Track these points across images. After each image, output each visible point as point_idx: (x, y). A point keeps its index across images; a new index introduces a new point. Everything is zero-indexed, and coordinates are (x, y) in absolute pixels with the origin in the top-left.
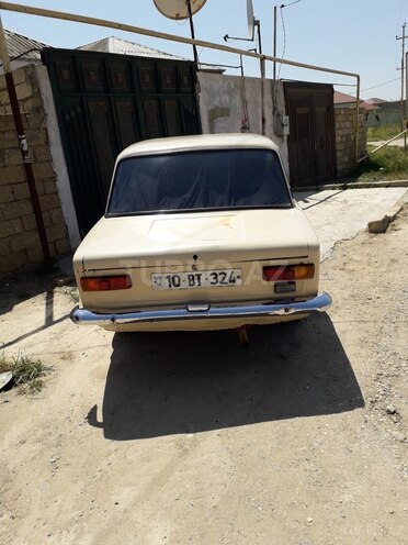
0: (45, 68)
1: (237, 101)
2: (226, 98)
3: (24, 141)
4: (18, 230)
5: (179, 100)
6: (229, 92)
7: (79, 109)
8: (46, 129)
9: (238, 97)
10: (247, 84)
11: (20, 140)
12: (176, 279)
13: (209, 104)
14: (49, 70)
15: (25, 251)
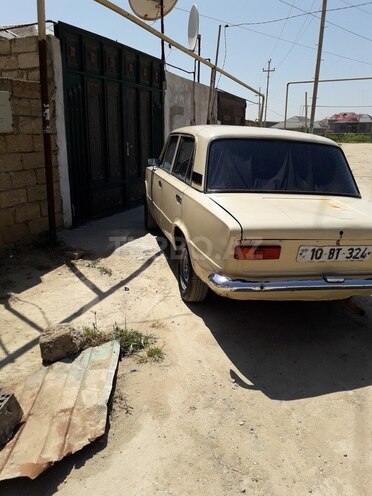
0: (58, 41)
1: (189, 102)
2: (182, 98)
3: (48, 111)
4: (23, 200)
5: (150, 92)
6: (184, 93)
7: (80, 87)
8: (54, 101)
9: (189, 99)
10: (197, 90)
11: (44, 109)
12: (319, 252)
13: (171, 101)
14: (61, 43)
15: (26, 223)
